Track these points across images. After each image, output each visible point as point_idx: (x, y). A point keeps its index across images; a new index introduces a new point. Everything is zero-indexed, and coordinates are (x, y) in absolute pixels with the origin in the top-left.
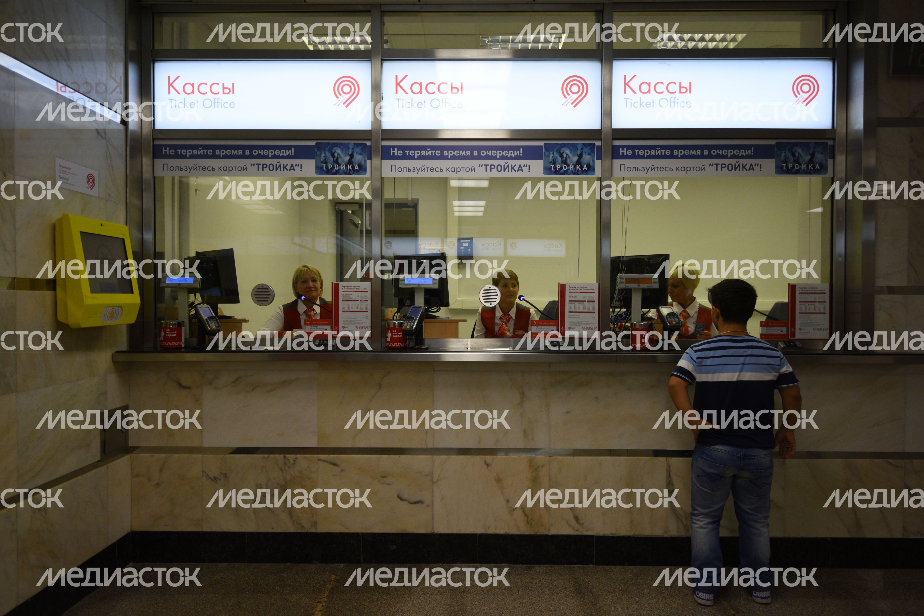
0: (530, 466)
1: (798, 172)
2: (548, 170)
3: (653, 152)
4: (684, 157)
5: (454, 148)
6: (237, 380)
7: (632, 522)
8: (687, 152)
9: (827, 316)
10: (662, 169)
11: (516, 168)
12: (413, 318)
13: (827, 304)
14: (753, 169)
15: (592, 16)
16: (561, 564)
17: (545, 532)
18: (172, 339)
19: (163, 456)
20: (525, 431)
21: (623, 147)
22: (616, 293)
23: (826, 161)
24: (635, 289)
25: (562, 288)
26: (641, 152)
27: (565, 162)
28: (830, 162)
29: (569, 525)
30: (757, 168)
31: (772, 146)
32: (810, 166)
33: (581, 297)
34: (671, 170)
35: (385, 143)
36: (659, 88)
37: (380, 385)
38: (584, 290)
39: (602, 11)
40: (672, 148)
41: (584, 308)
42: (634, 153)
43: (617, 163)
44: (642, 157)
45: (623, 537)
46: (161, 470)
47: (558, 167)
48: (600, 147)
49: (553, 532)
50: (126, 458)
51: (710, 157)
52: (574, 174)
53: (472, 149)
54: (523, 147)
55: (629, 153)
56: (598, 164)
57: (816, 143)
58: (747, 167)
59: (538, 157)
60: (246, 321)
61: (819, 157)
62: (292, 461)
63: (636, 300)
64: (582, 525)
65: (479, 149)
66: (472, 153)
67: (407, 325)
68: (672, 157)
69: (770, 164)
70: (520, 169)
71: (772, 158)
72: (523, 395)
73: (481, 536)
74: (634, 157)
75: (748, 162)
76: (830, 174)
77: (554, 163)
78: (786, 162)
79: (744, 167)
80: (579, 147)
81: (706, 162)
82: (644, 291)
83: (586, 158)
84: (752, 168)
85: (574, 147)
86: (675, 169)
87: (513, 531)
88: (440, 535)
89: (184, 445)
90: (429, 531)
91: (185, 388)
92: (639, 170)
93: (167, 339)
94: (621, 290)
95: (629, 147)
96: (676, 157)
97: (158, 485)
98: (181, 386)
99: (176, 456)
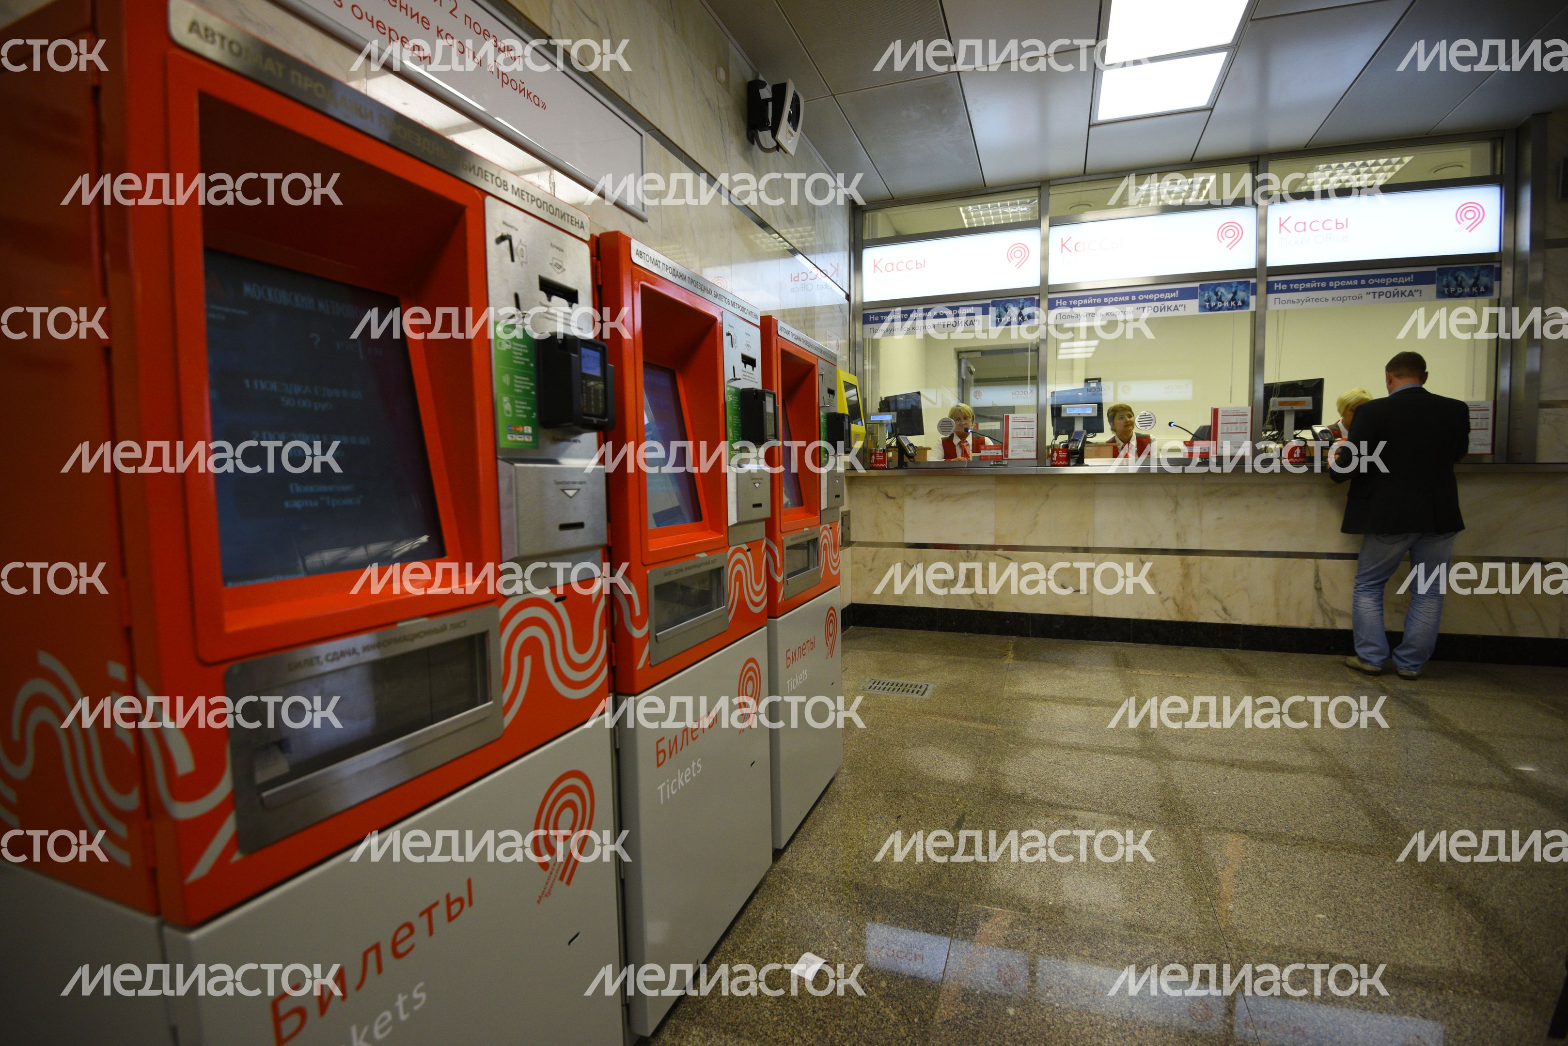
0: (1182, 564)
1: (1460, 296)
2: (1203, 308)
3: (1308, 285)
4: (1340, 288)
5: (1114, 295)
6: (930, 491)
7: (1278, 614)
8: (1343, 283)
9: (1490, 432)
10: (1317, 300)
11: (1172, 308)
12: (1077, 440)
13: (1490, 421)
14: (1413, 295)
15: (1247, 167)
16: (1208, 647)
17: (1195, 620)
18: (880, 462)
19: (875, 549)
20: (1178, 535)
21: (1278, 282)
22: (1269, 415)
23: (1492, 283)
24: (1288, 411)
25: (1215, 412)
26: (1296, 286)
27: (1220, 300)
28: (1496, 284)
29: (1218, 615)
30: (1417, 294)
31: (1433, 272)
32: (1474, 289)
33: (1233, 419)
34: (1327, 300)
35: (1051, 296)
36: (1314, 226)
37: (1048, 496)
38: (1238, 414)
39: (1257, 162)
40: (1327, 280)
41: (1236, 429)
42: (1289, 287)
43: (1272, 297)
44: (1297, 290)
45: (1270, 627)
46: (873, 559)
47: (1213, 304)
48: (1255, 285)
49: (1202, 620)
50: (848, 550)
51: (1367, 286)
52: (1229, 309)
53: (1130, 294)
54: (1178, 289)
55: (1284, 287)
56: (1252, 299)
57: (1481, 267)
58: (1407, 294)
59: (1194, 297)
60: (930, 449)
61: (1484, 280)
62: (973, 555)
63: (1289, 421)
64: (1230, 615)
65: (1137, 294)
66: (1130, 298)
67: (1072, 446)
68: (1328, 288)
69: (1431, 289)
70: (1176, 308)
71: (1433, 283)
72: (1177, 504)
73: (1135, 620)
74: (1289, 290)
75: (1408, 288)
76: (1496, 296)
77: (1209, 301)
78: (1448, 286)
79: (1403, 294)
80: (1234, 285)
81: (1363, 291)
82: (1297, 413)
83: (1241, 295)
84: (1411, 294)
85: (1229, 285)
86: (1330, 300)
87: (1165, 618)
88: (1098, 618)
89: (891, 541)
90: (1088, 614)
91: (891, 498)
92: (1293, 302)
93: (876, 461)
94: (1273, 413)
95: (1283, 282)
96: (1332, 288)
97: (871, 570)
98: (888, 496)
99: (884, 549)
